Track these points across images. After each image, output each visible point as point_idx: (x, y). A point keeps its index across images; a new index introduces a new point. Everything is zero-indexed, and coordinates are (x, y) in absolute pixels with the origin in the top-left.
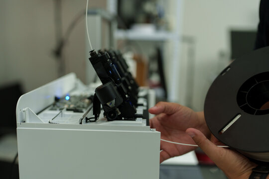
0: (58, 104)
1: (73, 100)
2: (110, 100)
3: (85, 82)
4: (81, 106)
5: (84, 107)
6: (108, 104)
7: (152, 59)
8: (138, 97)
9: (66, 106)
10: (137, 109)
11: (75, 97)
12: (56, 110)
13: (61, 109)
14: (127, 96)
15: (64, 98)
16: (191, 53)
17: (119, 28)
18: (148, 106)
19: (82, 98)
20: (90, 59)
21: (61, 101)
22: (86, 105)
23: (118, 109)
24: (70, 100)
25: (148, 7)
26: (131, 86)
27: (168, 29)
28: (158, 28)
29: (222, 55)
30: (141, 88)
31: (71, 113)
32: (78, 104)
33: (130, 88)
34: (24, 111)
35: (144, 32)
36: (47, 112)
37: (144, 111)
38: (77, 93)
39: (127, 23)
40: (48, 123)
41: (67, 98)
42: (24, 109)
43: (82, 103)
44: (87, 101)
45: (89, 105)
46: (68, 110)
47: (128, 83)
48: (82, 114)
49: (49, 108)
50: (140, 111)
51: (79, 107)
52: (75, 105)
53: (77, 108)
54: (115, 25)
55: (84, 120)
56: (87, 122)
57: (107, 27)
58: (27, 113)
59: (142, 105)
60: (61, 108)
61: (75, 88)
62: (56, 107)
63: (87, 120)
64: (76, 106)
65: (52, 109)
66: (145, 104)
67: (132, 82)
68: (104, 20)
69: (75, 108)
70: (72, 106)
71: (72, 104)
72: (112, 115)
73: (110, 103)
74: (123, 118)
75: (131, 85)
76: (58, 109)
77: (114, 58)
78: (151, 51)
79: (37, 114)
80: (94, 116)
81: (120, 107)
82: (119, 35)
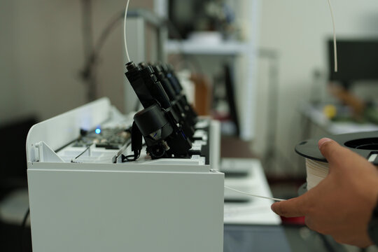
0: (85, 139)
1: (105, 133)
2: (154, 129)
3: (123, 111)
4: (116, 141)
5: (120, 143)
6: (152, 135)
7: (217, 80)
8: (196, 130)
9: (95, 142)
10: (193, 144)
11: (108, 129)
12: (81, 146)
13: (88, 146)
14: (178, 125)
15: (94, 131)
16: (274, 73)
17: (171, 37)
18: (208, 141)
19: (117, 131)
20: (126, 74)
21: (88, 135)
22: (123, 140)
23: (166, 143)
24: (101, 134)
25: (212, 9)
26: (185, 114)
27: (240, 38)
28: (225, 37)
29: (317, 74)
30: (200, 118)
31: (103, 150)
32: (112, 139)
33: (183, 115)
34: (37, 147)
35: (207, 42)
36: (69, 149)
37: (203, 147)
38: (112, 125)
39: (183, 31)
40: (70, 162)
41: (98, 131)
42: (37, 144)
43: (117, 138)
44: (125, 134)
45: (126, 139)
46: (98, 146)
47: (180, 108)
48: (117, 151)
49: (73, 144)
50: (196, 146)
51: (113, 142)
52: (108, 139)
53: (111, 144)
54: (164, 34)
55: (119, 159)
56: (123, 161)
57: (153, 35)
58: (41, 148)
59: (200, 139)
60: (88, 143)
61: (109, 119)
62: (81, 143)
63: (124, 159)
64: (109, 141)
65: (76, 146)
66: (205, 138)
67: (187, 108)
68: (149, 24)
69: (108, 143)
70: (104, 141)
71: (104, 138)
72: (158, 151)
73: (155, 133)
74: (173, 155)
75: (185, 112)
76: (84, 145)
77: (160, 73)
78: (217, 70)
79: (56, 151)
80: (133, 153)
81: (167, 139)
82: (171, 47)
